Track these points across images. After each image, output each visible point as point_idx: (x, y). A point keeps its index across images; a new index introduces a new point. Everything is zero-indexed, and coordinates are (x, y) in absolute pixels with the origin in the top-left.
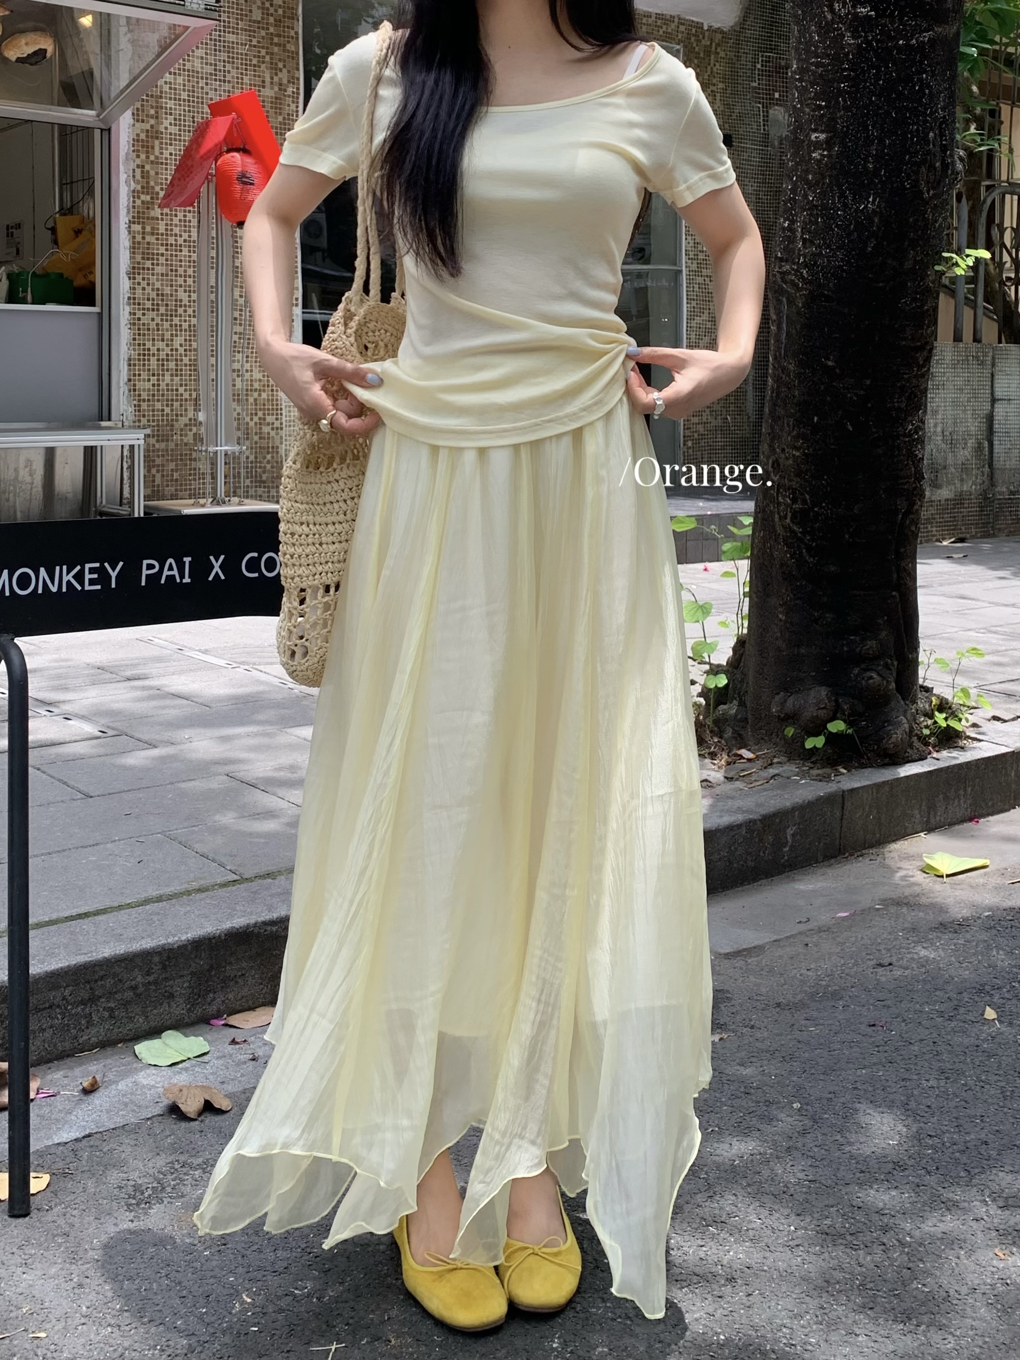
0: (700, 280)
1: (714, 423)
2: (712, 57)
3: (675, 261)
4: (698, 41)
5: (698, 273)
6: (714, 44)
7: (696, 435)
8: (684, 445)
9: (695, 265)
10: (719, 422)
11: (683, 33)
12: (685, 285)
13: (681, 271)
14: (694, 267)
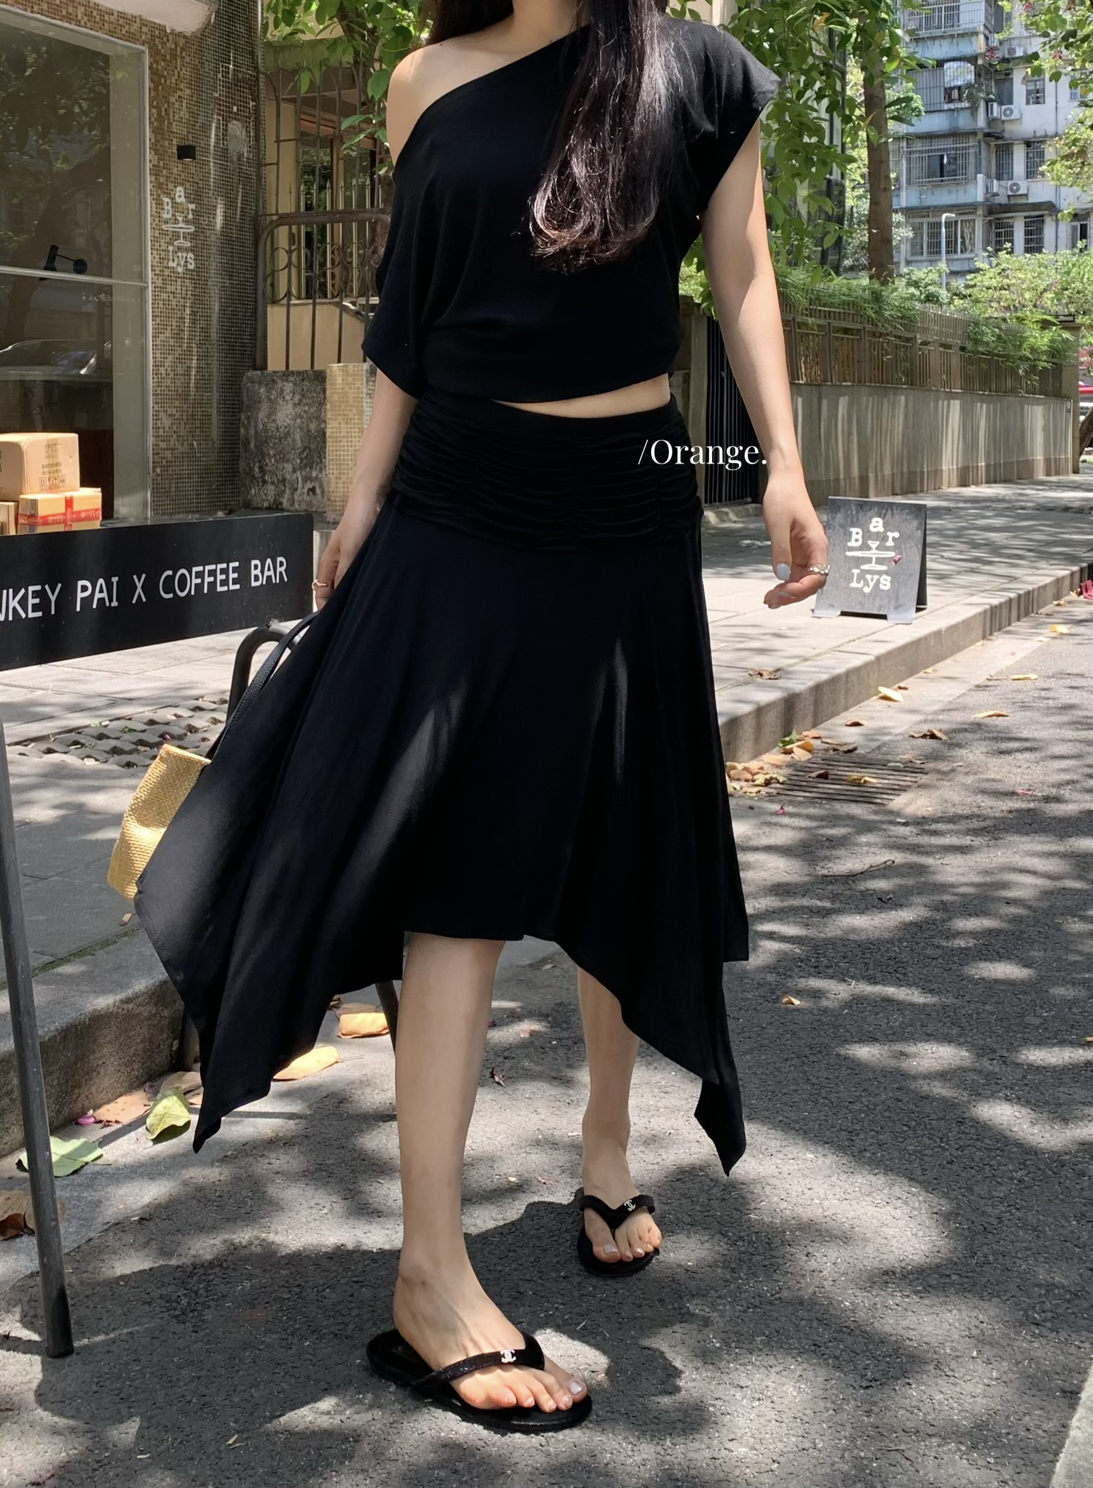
0: (164, 296)
1: (181, 449)
2: (179, 60)
3: (141, 276)
4: (164, 44)
5: (162, 289)
6: (178, 49)
7: (164, 461)
8: (154, 471)
9: (160, 281)
10: (185, 448)
11: (146, 34)
12: (151, 302)
13: (146, 288)
14: (159, 283)
